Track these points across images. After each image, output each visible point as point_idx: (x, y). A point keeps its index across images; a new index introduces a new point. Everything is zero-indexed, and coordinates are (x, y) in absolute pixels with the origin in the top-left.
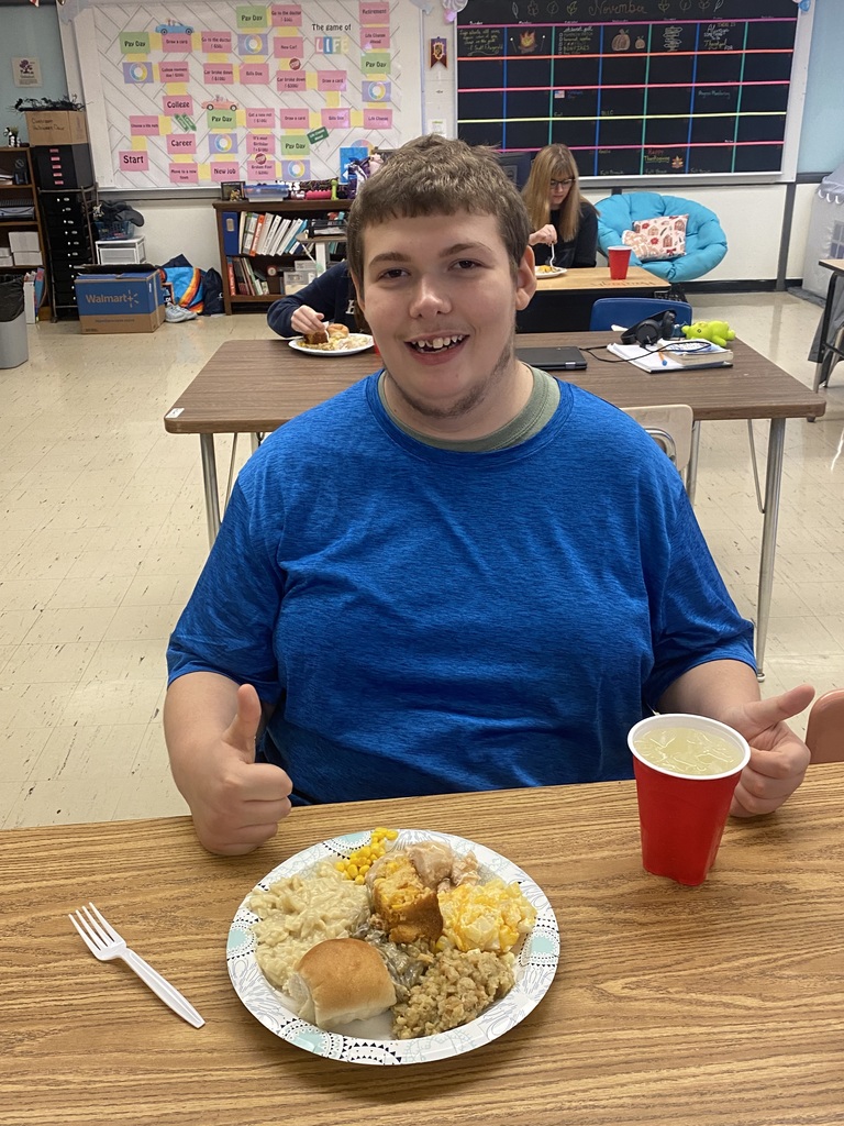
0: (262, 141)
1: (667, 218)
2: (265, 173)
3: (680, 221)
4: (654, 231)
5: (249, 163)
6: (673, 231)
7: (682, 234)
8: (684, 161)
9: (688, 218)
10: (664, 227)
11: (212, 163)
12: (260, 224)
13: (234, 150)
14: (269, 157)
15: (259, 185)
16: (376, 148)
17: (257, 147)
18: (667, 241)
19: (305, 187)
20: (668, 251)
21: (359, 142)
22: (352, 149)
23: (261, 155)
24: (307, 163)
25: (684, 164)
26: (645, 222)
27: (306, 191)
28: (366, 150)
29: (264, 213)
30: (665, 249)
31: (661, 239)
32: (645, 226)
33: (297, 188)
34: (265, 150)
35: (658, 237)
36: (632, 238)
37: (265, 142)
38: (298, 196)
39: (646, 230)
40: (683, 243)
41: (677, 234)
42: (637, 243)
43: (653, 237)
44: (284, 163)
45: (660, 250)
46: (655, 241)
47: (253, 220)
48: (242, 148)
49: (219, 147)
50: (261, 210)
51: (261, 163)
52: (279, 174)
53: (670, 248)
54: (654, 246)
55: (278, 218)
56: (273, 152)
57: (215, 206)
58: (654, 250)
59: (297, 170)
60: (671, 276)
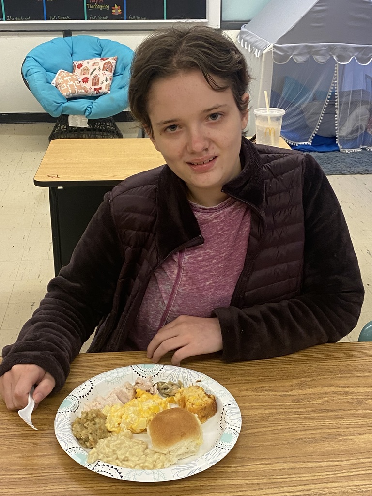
1: (98, 60)
3: (109, 63)
4: (86, 70)
6: (101, 72)
7: (109, 74)
8: (122, 8)
9: (117, 60)
10: (94, 67)
18: (96, 81)
20: (95, 89)
25: (123, 11)
26: (80, 62)
30: (93, 88)
31: (90, 78)
32: (80, 66)
35: (88, 76)
36: (63, 77)
39: (80, 70)
40: (109, 82)
41: (104, 74)
42: (66, 82)
43: (84, 76)
45: (89, 87)
46: (85, 80)
53: (97, 87)
54: (84, 85)
58: (84, 88)
60: (87, 113)
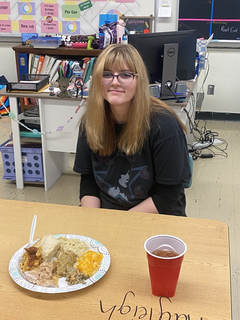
0: (50, 8)
2: (52, 28)
5: (42, 21)
11: (19, 21)
12: (40, 63)
13: (33, 13)
14: (54, 18)
15: (46, 36)
16: (123, 15)
17: (47, 12)
19: (74, 39)
21: (112, 11)
22: (107, 15)
23: (50, 17)
24: (78, 23)
27: (74, 42)
28: (116, 16)
29: (44, 55)
33: (69, 40)
34: (52, 14)
37: (52, 8)
38: (68, 45)
44: (64, 23)
47: (37, 60)
48: (38, 12)
49: (24, 10)
50: (42, 53)
51: (50, 22)
52: (60, 30)
55: (53, 59)
56: (57, 16)
57: (14, 49)
59: (72, 27)
